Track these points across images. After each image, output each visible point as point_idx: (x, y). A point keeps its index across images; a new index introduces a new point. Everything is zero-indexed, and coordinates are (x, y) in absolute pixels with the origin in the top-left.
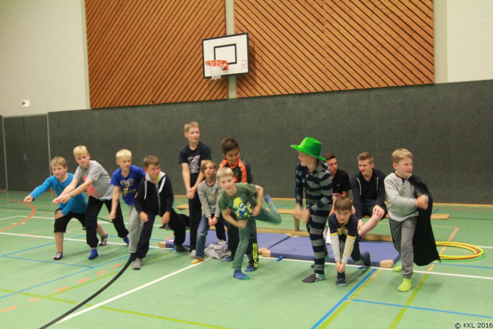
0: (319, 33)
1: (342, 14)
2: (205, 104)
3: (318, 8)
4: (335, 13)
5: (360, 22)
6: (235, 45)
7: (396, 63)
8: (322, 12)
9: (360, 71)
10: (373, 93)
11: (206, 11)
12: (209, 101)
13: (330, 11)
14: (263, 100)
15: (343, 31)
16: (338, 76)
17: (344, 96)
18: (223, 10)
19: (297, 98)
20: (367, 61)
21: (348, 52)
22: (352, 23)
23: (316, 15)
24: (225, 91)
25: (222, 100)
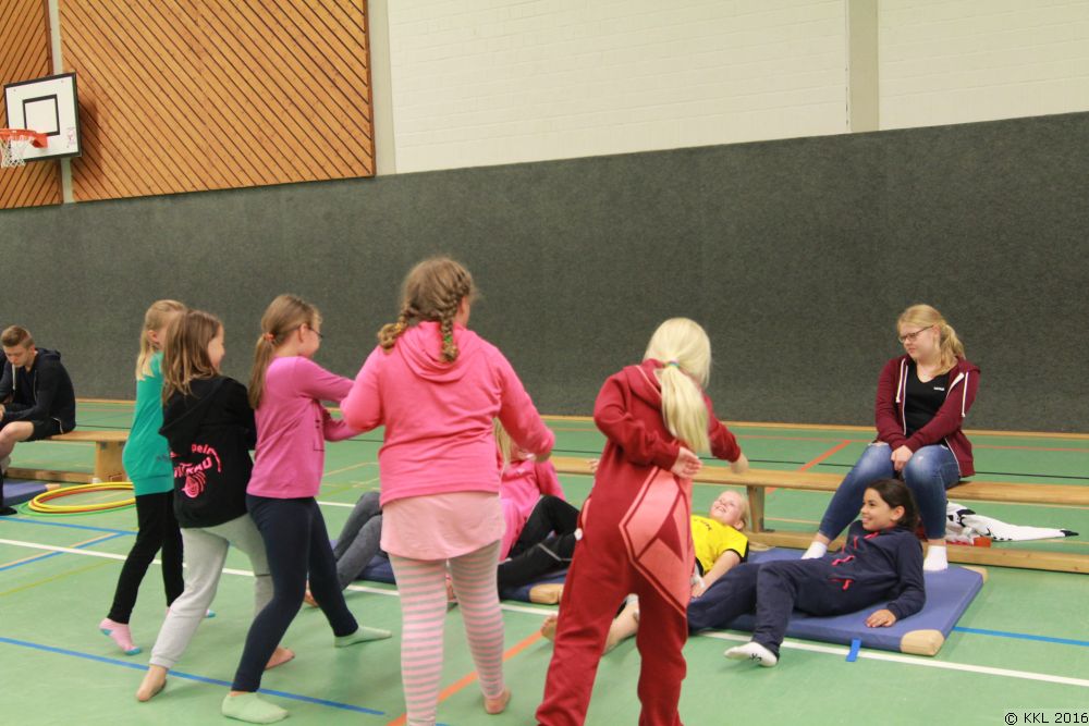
0: (194, 74)
1: (225, 34)
2: (27, 215)
3: (190, 24)
4: (215, 34)
5: (255, 52)
6: (54, 97)
7: (314, 134)
8: (196, 31)
9: (259, 150)
10: (285, 193)
11: (17, 27)
12: (31, 208)
13: (209, 31)
14: (117, 206)
15: (230, 70)
16: (227, 159)
17: (239, 199)
18: (42, 26)
19: (168, 202)
20: (269, 131)
21: (239, 112)
22: (243, 53)
23: (188, 37)
24: (55, 188)
25: (51, 206)
